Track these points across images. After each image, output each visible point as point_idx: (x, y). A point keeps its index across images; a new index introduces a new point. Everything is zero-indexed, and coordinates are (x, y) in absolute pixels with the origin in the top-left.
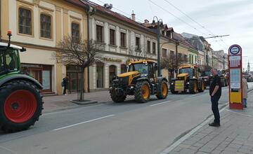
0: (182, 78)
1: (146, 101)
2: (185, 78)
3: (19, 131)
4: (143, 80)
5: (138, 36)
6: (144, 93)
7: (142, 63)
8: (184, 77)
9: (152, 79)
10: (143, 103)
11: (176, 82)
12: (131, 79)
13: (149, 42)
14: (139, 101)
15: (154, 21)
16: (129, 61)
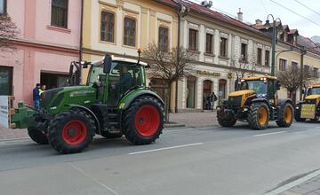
0: (313, 101)
1: (263, 128)
2: (318, 102)
3: (142, 144)
4: (260, 101)
5: (245, 42)
6: (260, 117)
7: (259, 80)
8: (315, 99)
9: (271, 101)
10: (258, 129)
11: (303, 105)
12: (244, 99)
13: (260, 50)
14: (253, 127)
15: (268, 21)
16: (230, 76)
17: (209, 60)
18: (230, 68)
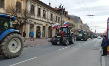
5: (52, 13)
13: (57, 17)
15: (60, 6)
16: (47, 25)
17: (39, 18)
18: (47, 22)
